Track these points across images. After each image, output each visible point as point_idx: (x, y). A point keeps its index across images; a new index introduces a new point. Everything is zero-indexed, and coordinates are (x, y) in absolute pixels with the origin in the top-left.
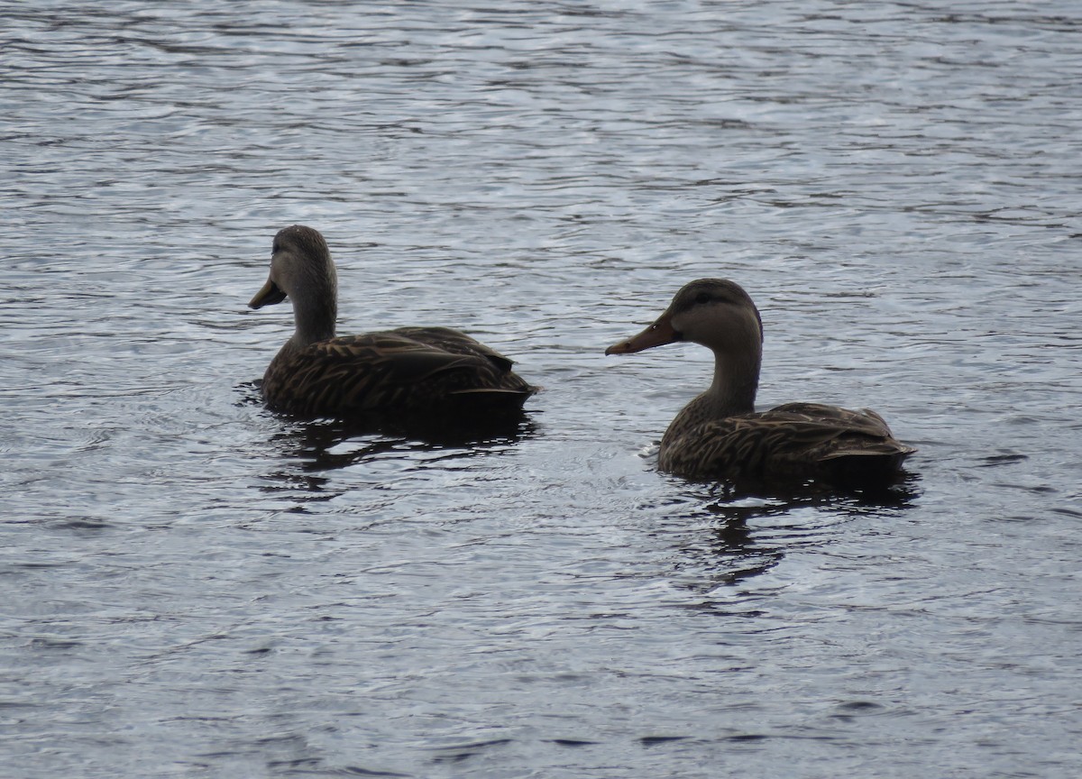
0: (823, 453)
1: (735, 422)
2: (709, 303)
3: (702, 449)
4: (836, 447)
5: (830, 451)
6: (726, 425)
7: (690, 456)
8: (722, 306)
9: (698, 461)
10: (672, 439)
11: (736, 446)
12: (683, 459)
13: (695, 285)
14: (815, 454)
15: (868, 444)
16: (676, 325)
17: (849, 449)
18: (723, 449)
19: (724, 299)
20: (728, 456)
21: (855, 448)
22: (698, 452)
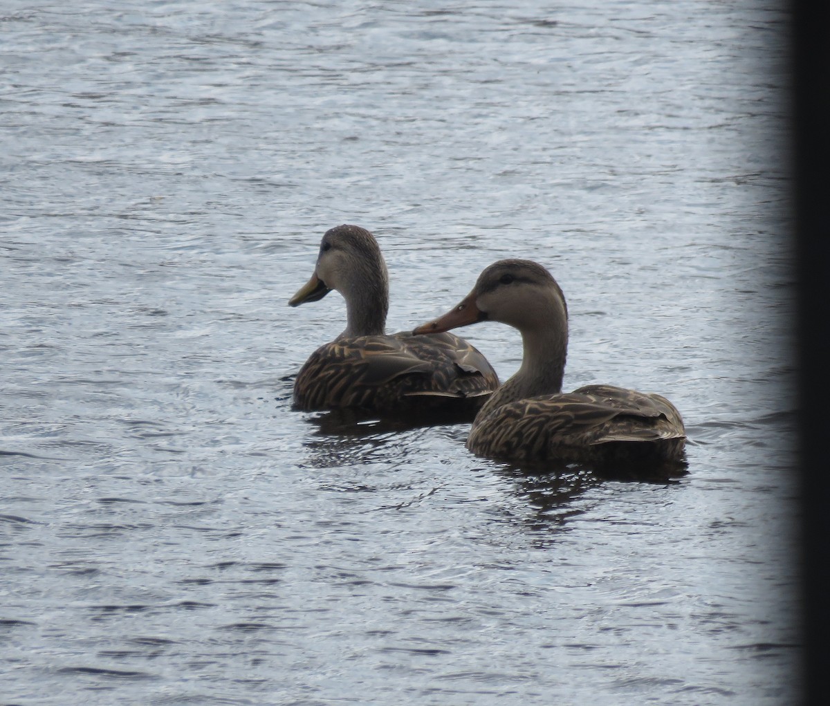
0: (596, 437)
1: (527, 404)
2: (513, 284)
3: (495, 432)
4: (606, 433)
5: (602, 435)
6: (519, 406)
7: (485, 438)
8: (526, 287)
9: (491, 442)
10: (482, 419)
11: (524, 430)
12: (480, 440)
13: (497, 266)
14: (588, 438)
15: (636, 429)
16: (481, 306)
17: (618, 433)
18: (513, 433)
19: (526, 280)
20: (515, 440)
21: (624, 433)
22: (492, 434)
